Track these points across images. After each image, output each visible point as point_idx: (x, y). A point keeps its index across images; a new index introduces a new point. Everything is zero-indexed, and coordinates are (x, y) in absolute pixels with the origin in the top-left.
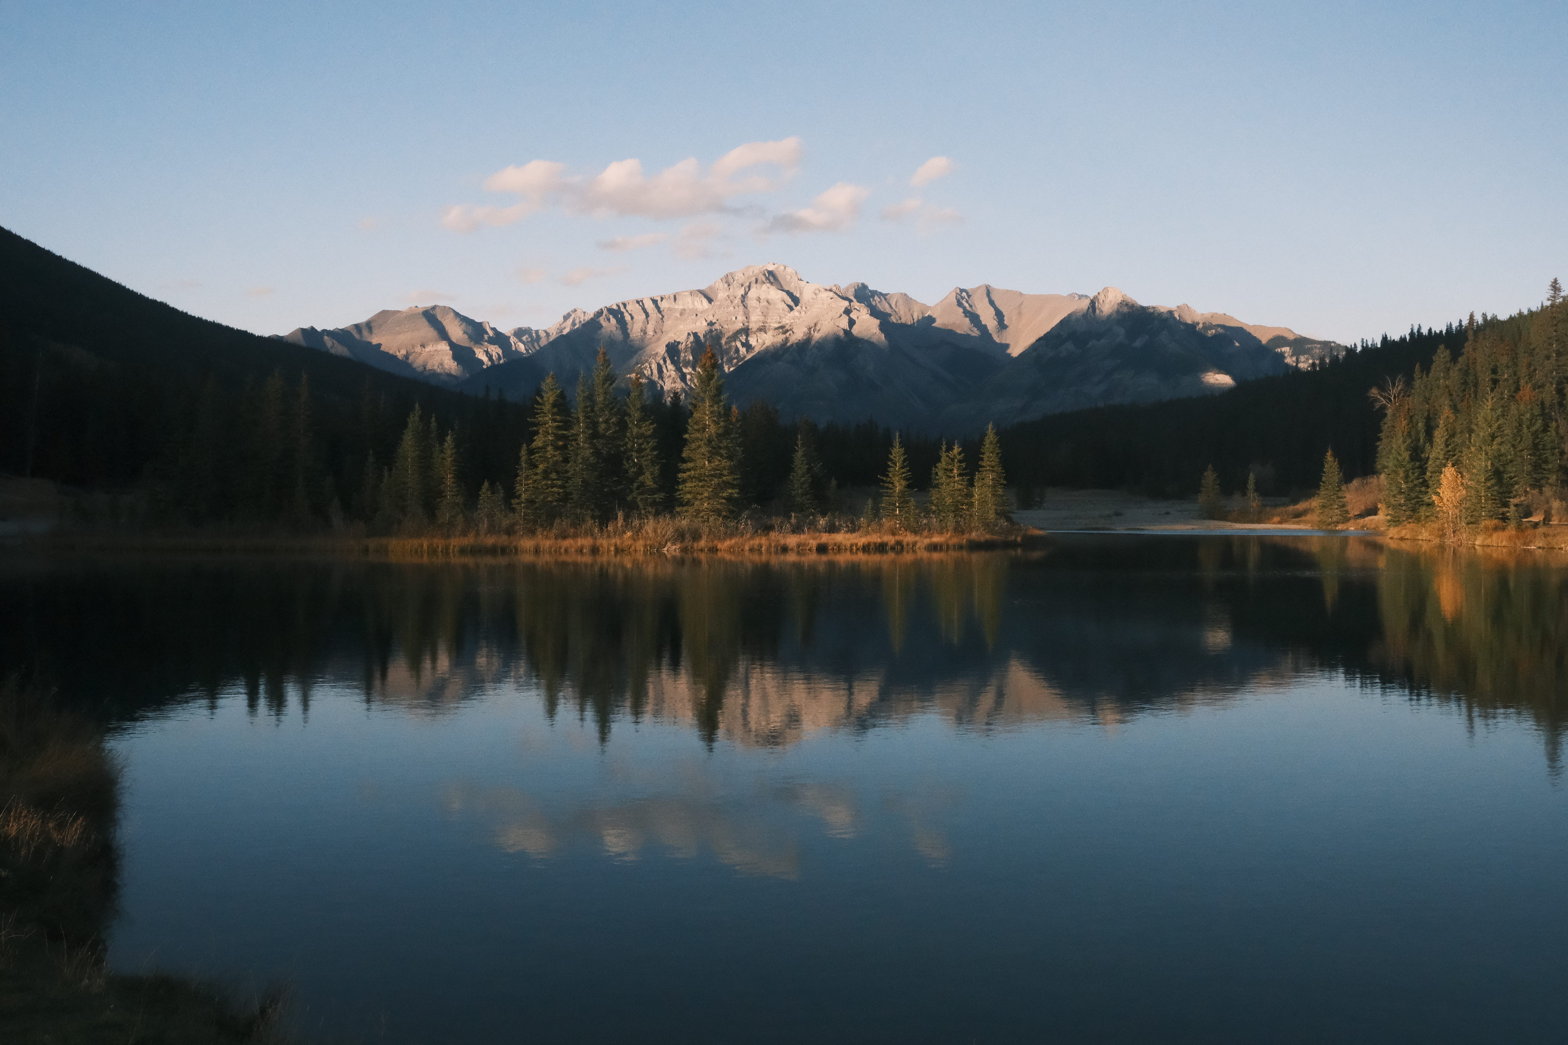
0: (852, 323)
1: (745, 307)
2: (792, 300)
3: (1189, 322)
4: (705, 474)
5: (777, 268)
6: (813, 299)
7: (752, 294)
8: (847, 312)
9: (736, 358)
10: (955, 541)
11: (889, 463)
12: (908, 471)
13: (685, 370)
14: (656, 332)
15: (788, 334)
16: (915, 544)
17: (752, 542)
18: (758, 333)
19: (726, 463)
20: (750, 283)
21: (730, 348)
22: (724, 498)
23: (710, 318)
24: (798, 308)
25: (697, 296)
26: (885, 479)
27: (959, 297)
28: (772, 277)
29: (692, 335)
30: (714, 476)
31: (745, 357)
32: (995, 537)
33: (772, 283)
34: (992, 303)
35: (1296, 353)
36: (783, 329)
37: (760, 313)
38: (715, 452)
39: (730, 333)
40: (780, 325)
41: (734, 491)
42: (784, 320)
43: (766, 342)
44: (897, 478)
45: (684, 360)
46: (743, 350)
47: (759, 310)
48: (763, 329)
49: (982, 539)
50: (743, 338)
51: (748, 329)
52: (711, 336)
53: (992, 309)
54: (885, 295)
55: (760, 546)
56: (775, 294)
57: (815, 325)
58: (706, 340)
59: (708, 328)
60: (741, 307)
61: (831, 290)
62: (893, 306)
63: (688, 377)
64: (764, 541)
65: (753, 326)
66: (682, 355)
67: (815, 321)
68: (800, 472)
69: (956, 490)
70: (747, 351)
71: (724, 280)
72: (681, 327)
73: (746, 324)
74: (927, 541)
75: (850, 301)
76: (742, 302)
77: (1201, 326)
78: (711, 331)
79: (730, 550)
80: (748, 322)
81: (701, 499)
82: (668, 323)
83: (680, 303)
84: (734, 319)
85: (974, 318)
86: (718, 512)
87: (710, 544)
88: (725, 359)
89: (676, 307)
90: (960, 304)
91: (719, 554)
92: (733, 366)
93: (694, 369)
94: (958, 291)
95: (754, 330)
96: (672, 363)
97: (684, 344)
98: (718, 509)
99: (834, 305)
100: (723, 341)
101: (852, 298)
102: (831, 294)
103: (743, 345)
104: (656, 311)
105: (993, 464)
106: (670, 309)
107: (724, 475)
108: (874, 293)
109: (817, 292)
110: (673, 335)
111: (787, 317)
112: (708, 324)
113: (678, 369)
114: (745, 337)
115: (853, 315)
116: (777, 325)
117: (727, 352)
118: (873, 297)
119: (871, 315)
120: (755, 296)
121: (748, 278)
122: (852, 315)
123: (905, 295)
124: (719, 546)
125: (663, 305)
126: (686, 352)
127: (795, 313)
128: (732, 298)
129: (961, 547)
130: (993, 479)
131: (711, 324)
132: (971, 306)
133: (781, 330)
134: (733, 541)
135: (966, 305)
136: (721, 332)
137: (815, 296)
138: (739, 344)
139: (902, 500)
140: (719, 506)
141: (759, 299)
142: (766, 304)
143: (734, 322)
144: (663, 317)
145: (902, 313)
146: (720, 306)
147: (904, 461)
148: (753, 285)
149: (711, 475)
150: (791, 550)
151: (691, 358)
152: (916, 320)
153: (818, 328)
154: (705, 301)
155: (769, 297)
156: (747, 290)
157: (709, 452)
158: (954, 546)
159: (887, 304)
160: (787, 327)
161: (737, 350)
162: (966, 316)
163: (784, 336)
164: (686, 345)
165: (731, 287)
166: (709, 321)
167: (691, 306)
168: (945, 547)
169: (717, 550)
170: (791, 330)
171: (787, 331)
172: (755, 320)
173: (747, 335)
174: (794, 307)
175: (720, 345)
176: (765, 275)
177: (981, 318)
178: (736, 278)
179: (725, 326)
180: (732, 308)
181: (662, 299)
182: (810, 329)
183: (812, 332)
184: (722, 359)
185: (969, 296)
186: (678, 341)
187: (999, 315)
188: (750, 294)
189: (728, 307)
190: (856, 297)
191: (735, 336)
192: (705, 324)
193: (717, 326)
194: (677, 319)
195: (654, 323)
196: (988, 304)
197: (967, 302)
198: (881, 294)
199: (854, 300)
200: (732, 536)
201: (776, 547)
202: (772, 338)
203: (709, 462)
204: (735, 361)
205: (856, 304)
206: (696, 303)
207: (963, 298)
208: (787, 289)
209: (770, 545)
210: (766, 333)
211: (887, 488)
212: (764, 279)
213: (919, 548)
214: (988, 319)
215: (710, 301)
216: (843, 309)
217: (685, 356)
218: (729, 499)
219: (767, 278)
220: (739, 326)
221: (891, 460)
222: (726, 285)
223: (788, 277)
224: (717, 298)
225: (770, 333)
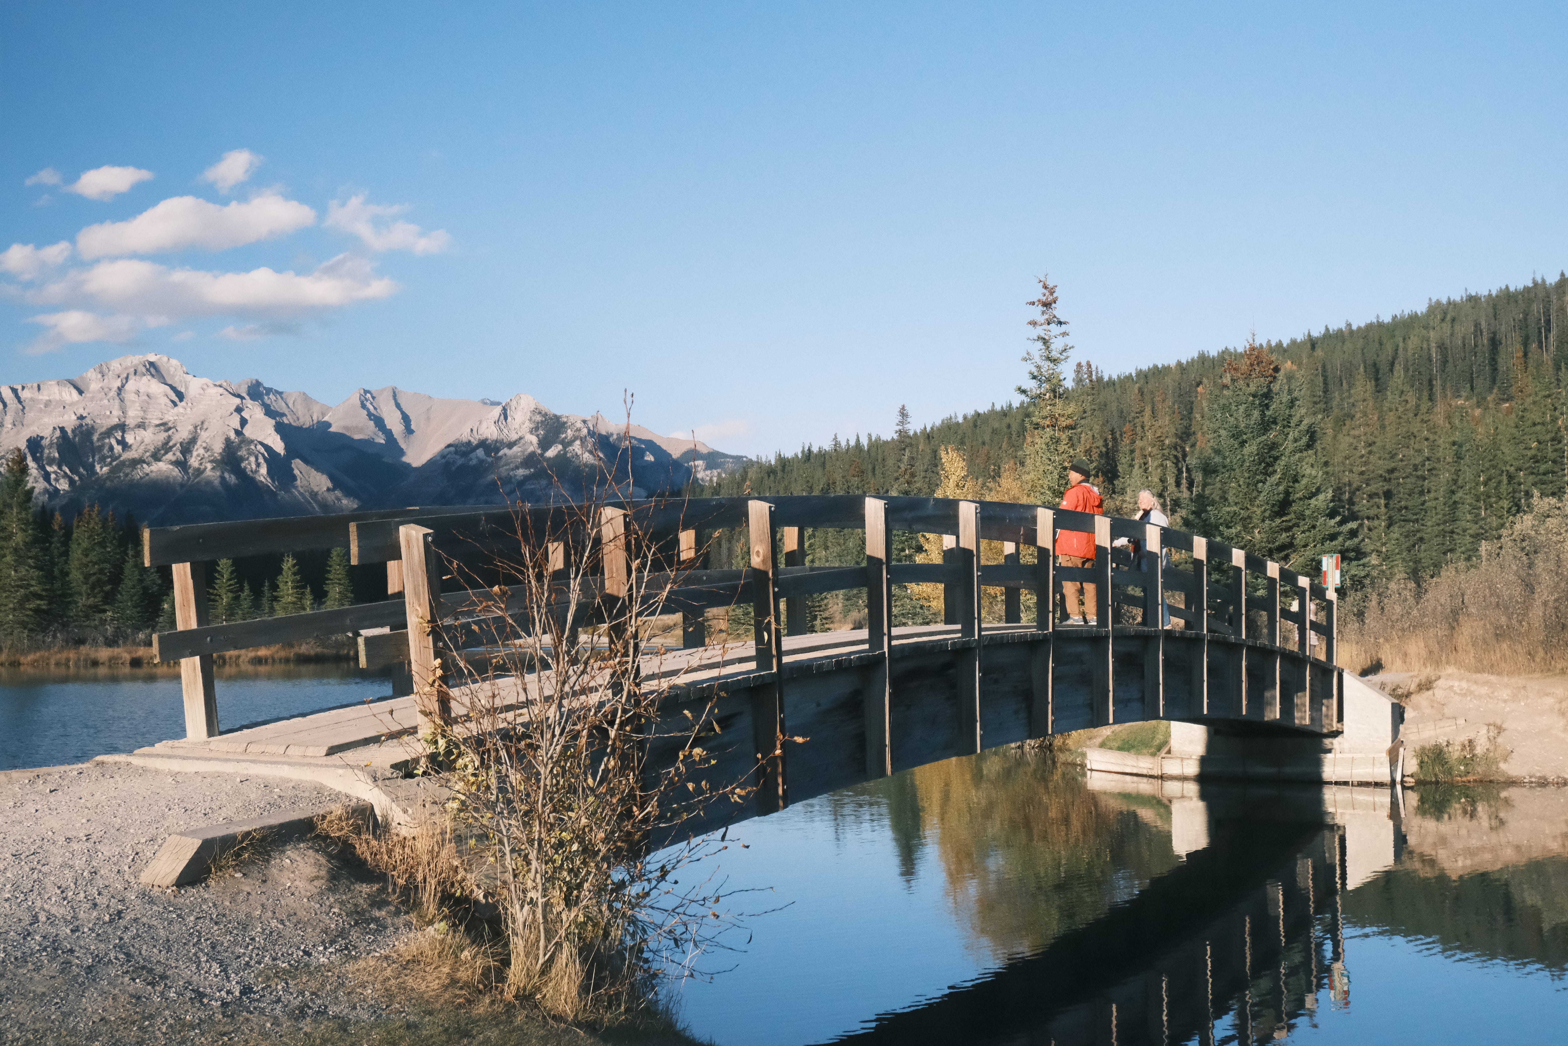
0: (244, 422)
1: (122, 400)
2: (177, 396)
3: (604, 433)
4: (10, 584)
5: (160, 359)
6: (200, 394)
7: (131, 386)
8: (239, 410)
9: (110, 457)
10: (282, 654)
11: (216, 575)
12: (236, 583)
13: (48, 469)
14: (14, 425)
15: (170, 432)
16: (238, 657)
17: (59, 656)
18: (137, 431)
19: (35, 573)
20: (128, 375)
21: (103, 446)
22: (31, 609)
23: (81, 411)
24: (183, 403)
25: (65, 386)
26: (211, 591)
27: (362, 398)
28: (153, 369)
29: (58, 430)
30: (21, 587)
31: (120, 456)
32: (325, 651)
33: (153, 376)
34: (398, 406)
35: (709, 467)
36: (165, 426)
37: (139, 408)
38: (20, 561)
39: (104, 429)
40: (161, 422)
41: (42, 602)
42: (166, 416)
43: (145, 440)
44: (224, 591)
45: (48, 457)
46: (118, 448)
47: (137, 404)
48: (141, 426)
49: (312, 652)
50: (119, 435)
51: (125, 425)
52: (81, 432)
53: (399, 413)
54: (280, 393)
55: (68, 660)
56: (156, 387)
57: (202, 423)
58: (75, 436)
59: (78, 422)
60: (117, 401)
61: (220, 386)
62: (291, 405)
63: (53, 476)
64: (72, 655)
65: (131, 422)
66: (46, 451)
67: (202, 418)
68: (130, 584)
69: (289, 603)
70: (123, 450)
71: (98, 370)
72: (46, 420)
73: (123, 420)
74: (252, 654)
75: (242, 398)
76: (119, 394)
77: (615, 437)
78: (81, 426)
79: (33, 664)
80: (125, 417)
81: (5, 611)
82: (30, 415)
83: (45, 393)
84: (108, 413)
85: (379, 422)
86: (24, 625)
87: (13, 658)
88: (97, 458)
89: (40, 397)
90: (363, 406)
91: (22, 668)
92: (106, 466)
93: (60, 468)
94: (362, 392)
95: (132, 426)
96: (34, 460)
97: (48, 439)
98: (23, 621)
99: (224, 402)
100: (95, 438)
101: (244, 395)
102: (221, 390)
103: (118, 442)
104: (16, 401)
105: (340, 576)
106: (32, 399)
107: (32, 586)
108: (269, 391)
109: (205, 387)
110: (36, 429)
111: (170, 413)
112: (78, 418)
113: (41, 467)
114: (120, 434)
115: (245, 414)
116: (158, 422)
117: (100, 448)
118: (268, 394)
119: (266, 414)
120: (134, 389)
121: (126, 368)
122: (243, 414)
123: (304, 394)
124: (22, 659)
125: (25, 395)
126: (51, 448)
127: (180, 409)
128: (106, 390)
129: (287, 661)
130: (340, 593)
131: (81, 418)
132: (375, 409)
133: (162, 428)
134: (38, 654)
135: (371, 408)
136: (93, 427)
137: (202, 392)
138: (113, 442)
139: (228, 613)
140: (26, 619)
141: (138, 393)
142: (146, 398)
143: (108, 417)
144: (24, 408)
145: (300, 414)
146: (92, 399)
147: (232, 573)
148: (132, 376)
149: (18, 586)
150: (102, 664)
151: (57, 455)
152: (315, 422)
153: (205, 427)
154: (75, 393)
155: (150, 391)
156: (124, 381)
157: (15, 561)
158: (280, 660)
159: (284, 404)
160: (170, 425)
161: (111, 448)
162: (371, 419)
163: (166, 434)
164: (51, 441)
165: (106, 377)
166: (78, 415)
167: (57, 397)
168: (270, 661)
169: (19, 664)
170: (174, 427)
171: (170, 429)
172: (133, 416)
173: (124, 432)
174: (178, 403)
175: (92, 443)
176: (145, 366)
177: (386, 422)
178: (112, 368)
179: (98, 421)
180: (106, 402)
181: (23, 388)
182: (196, 427)
183: (199, 431)
184: (93, 458)
185: (373, 398)
186: (41, 435)
187: (406, 419)
188: (127, 387)
189: (101, 400)
190: (249, 394)
191: (109, 432)
192: (74, 417)
193: (88, 421)
194: (40, 410)
195: (13, 414)
196: (394, 407)
197: (371, 403)
198: (277, 392)
199: (247, 397)
200: (38, 649)
201: (85, 660)
202: (151, 435)
203: (16, 571)
204: (109, 460)
205: (248, 402)
206: (64, 394)
207: (367, 400)
208: (170, 383)
209: (79, 659)
210: (145, 429)
211: (214, 600)
212: (144, 370)
213: (243, 662)
214: (394, 423)
215: (81, 392)
216: (234, 407)
217: (50, 453)
218: (37, 611)
219: (148, 370)
220: (115, 421)
221: (218, 572)
222: (100, 376)
223: (172, 370)
224: (88, 388)
225: (150, 430)
